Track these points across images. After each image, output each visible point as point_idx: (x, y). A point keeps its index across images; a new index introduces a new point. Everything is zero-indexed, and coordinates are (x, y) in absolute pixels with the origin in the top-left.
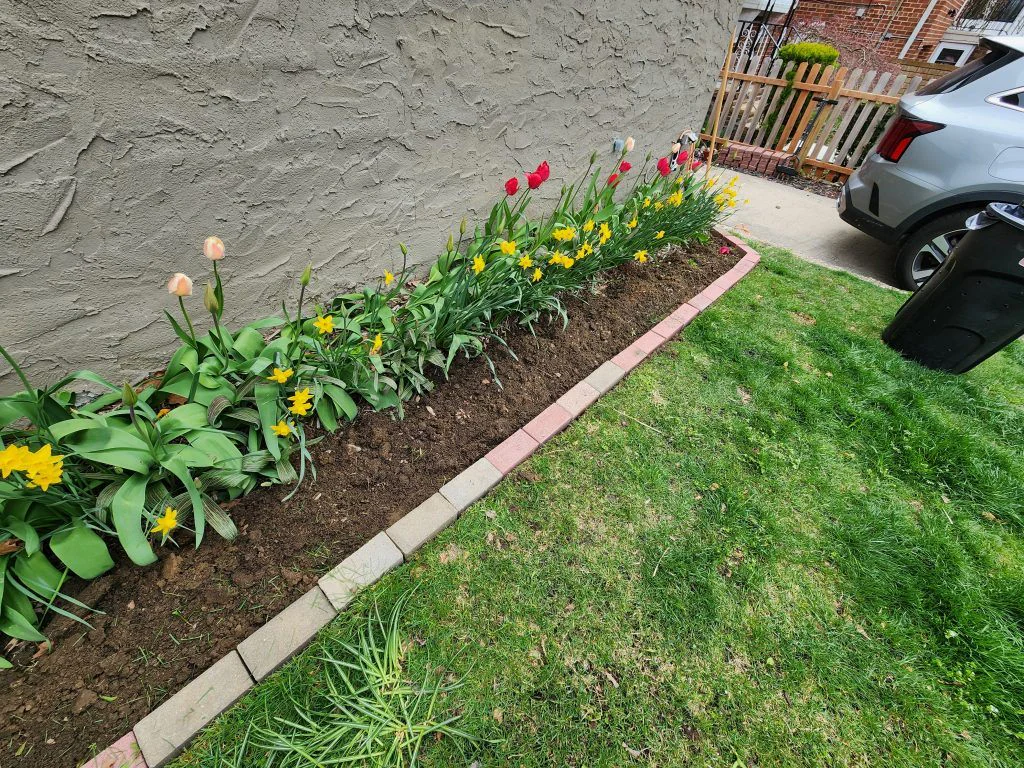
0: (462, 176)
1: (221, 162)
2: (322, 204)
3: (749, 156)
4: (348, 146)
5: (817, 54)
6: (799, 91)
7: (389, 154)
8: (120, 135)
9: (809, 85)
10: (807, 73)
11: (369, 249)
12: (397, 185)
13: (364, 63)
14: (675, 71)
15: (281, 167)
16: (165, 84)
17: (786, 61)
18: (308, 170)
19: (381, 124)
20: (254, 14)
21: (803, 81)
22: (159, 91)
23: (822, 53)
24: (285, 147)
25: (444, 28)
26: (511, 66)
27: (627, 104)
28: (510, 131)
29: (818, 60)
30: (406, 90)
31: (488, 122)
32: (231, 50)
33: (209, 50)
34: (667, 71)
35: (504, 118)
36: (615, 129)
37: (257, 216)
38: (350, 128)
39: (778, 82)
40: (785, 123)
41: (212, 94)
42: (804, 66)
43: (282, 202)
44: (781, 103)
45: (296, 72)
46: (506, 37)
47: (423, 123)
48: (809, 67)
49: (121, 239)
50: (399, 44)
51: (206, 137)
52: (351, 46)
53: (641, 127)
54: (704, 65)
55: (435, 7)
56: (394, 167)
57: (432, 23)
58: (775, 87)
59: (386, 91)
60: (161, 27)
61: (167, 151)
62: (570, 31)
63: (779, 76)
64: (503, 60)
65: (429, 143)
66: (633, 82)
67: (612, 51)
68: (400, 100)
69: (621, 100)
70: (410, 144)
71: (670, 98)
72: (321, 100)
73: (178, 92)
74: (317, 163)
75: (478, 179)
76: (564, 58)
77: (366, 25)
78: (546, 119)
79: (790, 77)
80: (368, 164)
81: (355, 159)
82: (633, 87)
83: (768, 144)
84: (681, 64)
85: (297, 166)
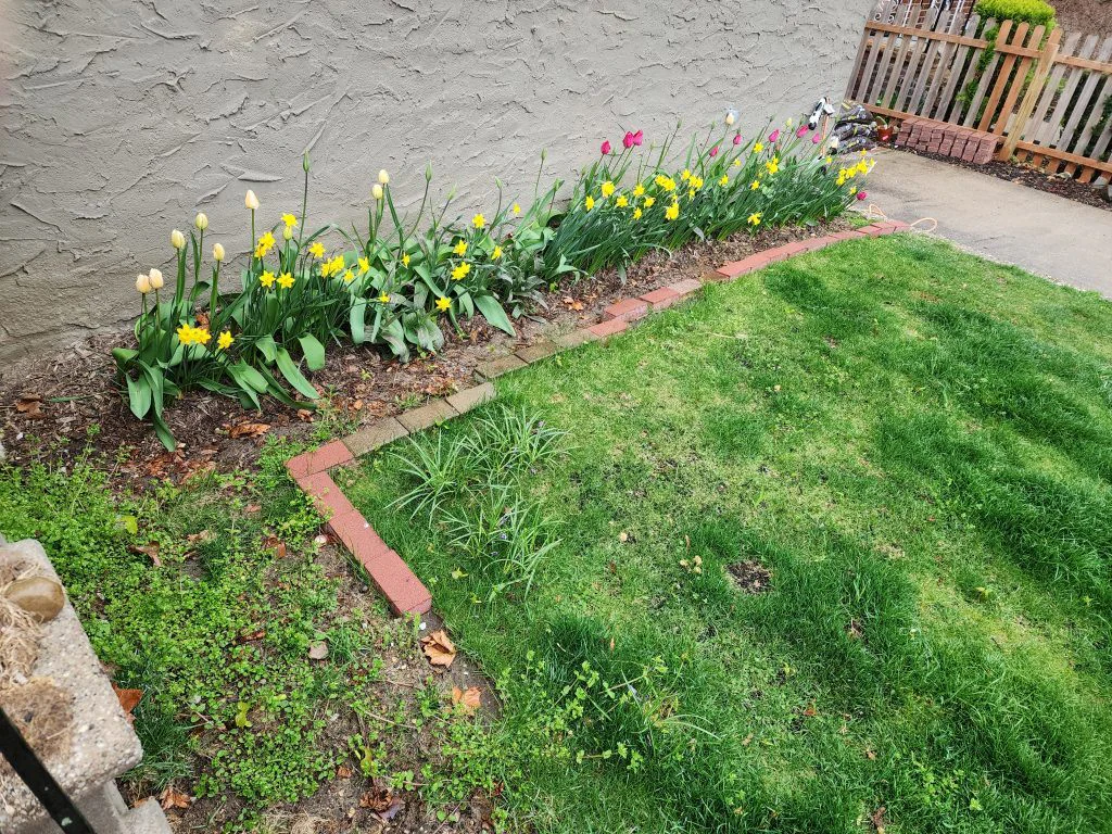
0: (570, 137)
1: (403, 115)
2: (457, 152)
3: (940, 136)
4: (483, 107)
5: (1023, 11)
6: (1004, 55)
7: (513, 115)
8: (357, 95)
9: (1015, 48)
10: (1012, 34)
11: (484, 196)
12: (513, 141)
13: (507, 46)
14: (798, 40)
15: (438, 121)
16: (389, 64)
17: (984, 18)
18: (455, 125)
19: (510, 92)
20: (445, 18)
21: (1008, 42)
22: (384, 68)
23: (1030, 10)
24: (444, 107)
25: (567, 17)
26: (621, 43)
27: (741, 74)
28: (616, 98)
29: (1026, 18)
30: (533, 65)
31: (596, 91)
32: (427, 41)
33: (416, 42)
34: (787, 41)
35: (611, 87)
36: (728, 99)
37: (414, 156)
38: (488, 94)
39: (976, 43)
40: (988, 93)
41: (410, 69)
42: (1007, 25)
43: (431, 148)
44: (981, 69)
45: (460, 53)
46: (616, 20)
47: (542, 91)
48: (1015, 27)
49: (335, 165)
50: (533, 31)
51: (399, 97)
52: (499, 35)
53: (760, 97)
54: (837, 32)
55: (563, 3)
56: (515, 126)
57: (559, 14)
58: (973, 49)
59: (519, 65)
60: (395, 29)
61: (376, 106)
62: (676, 12)
63: (977, 36)
64: (615, 41)
65: (545, 107)
66: (748, 52)
67: (722, 25)
68: (527, 72)
69: (734, 70)
70: (530, 108)
71: (795, 67)
72: (474, 72)
73: (393, 67)
74: (461, 120)
75: (583, 141)
76: (671, 35)
77: (512, 20)
78: (653, 88)
79: (991, 37)
80: (496, 122)
81: (487, 117)
82: (747, 58)
83: (967, 120)
84: (806, 33)
85: (447, 120)
